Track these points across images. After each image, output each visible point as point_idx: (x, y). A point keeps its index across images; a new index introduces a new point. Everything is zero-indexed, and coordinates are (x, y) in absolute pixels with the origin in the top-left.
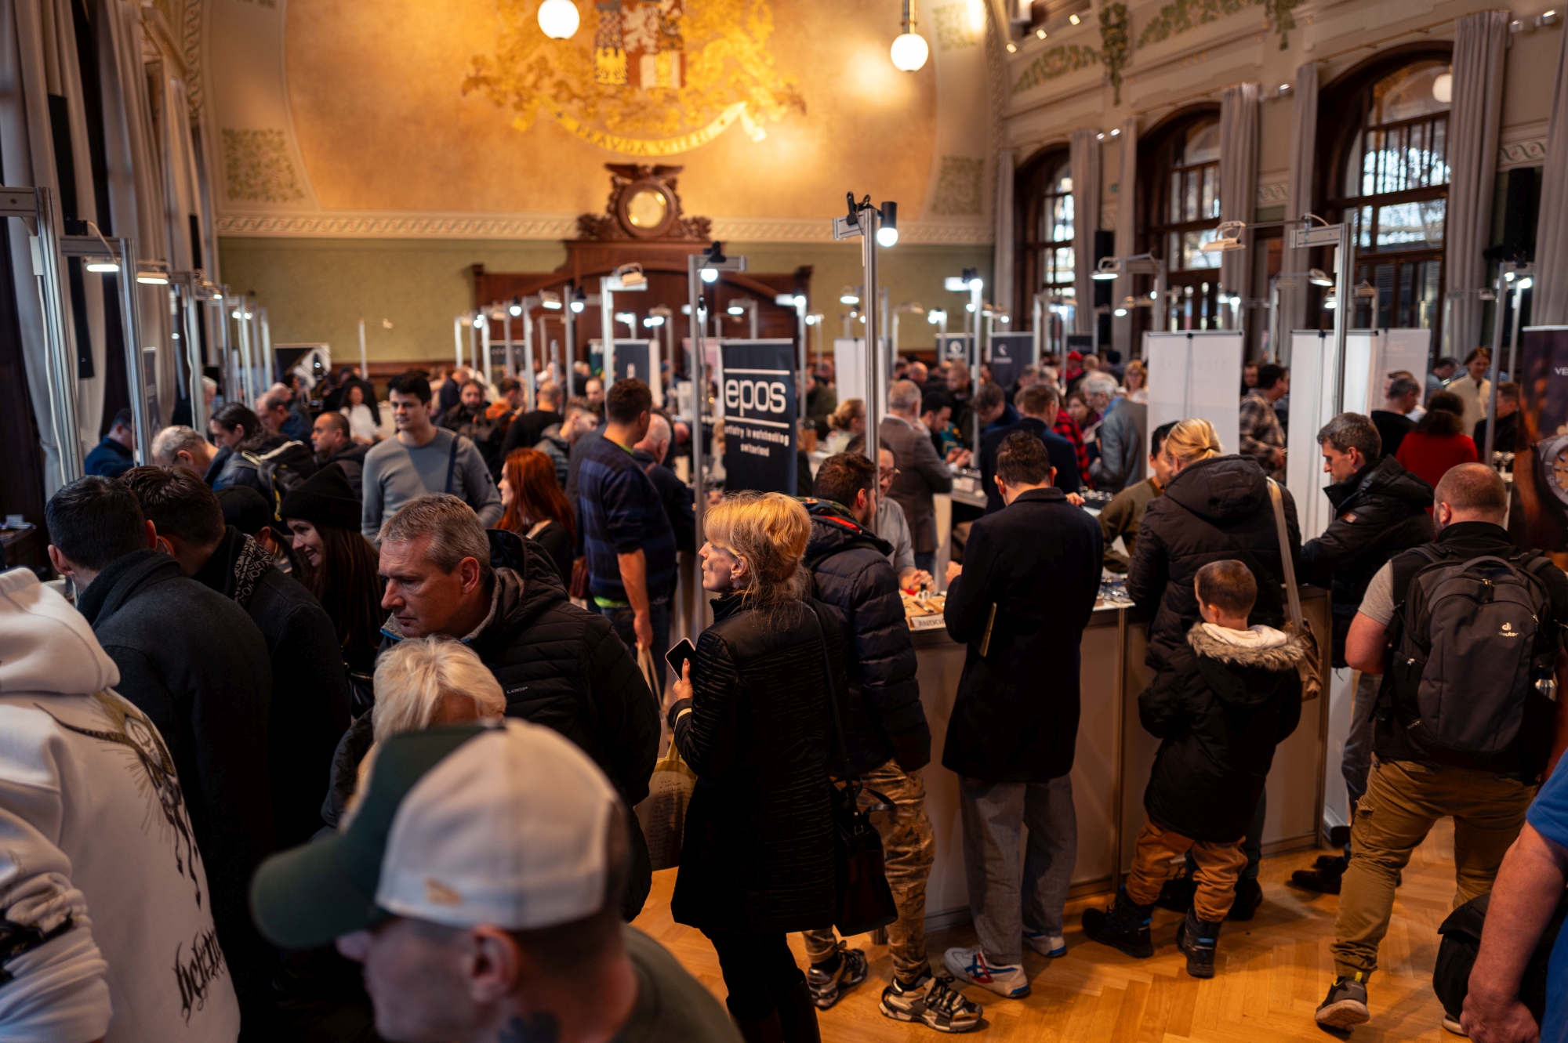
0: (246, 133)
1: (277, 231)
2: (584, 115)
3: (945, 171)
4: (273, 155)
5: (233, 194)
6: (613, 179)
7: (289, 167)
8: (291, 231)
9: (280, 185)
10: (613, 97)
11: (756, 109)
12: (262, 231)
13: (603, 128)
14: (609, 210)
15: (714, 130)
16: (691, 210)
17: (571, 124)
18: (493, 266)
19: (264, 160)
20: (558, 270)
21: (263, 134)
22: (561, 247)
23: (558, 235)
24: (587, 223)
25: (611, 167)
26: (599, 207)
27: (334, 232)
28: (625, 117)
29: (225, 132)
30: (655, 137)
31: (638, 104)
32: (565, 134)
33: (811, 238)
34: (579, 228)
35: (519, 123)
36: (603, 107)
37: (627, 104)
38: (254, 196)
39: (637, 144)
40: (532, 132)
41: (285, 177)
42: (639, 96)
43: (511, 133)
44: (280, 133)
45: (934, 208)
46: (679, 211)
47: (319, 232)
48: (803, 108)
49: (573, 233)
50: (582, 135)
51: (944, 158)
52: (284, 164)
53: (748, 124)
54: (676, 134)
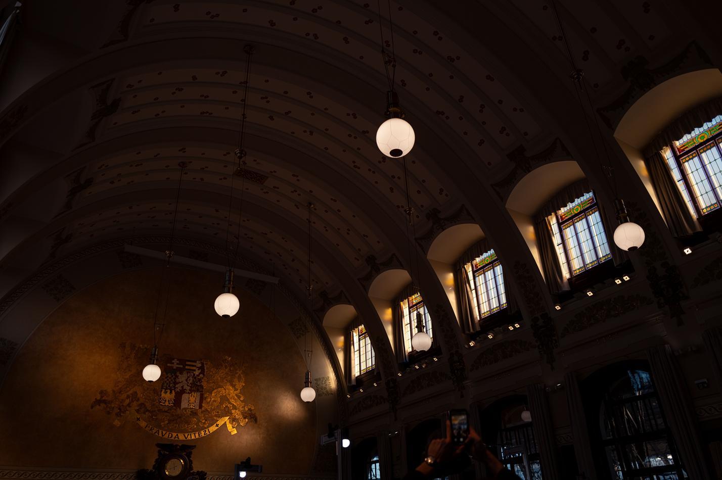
2: (150, 419)
6: (159, 451)
10: (166, 412)
11: (233, 420)
13: (159, 426)
14: (154, 467)
15: (213, 429)
16: (197, 467)
17: (143, 424)
24: (142, 473)
25: (159, 445)
28: (170, 421)
30: (183, 432)
31: (178, 415)
32: (139, 428)
34: (139, 476)
36: (161, 416)
37: (172, 415)
39: (174, 435)
40: (122, 427)
42: (179, 412)
43: (112, 427)
45: (315, 469)
46: (191, 468)
48: (256, 421)
50: (148, 429)
53: (229, 427)
54: (194, 431)
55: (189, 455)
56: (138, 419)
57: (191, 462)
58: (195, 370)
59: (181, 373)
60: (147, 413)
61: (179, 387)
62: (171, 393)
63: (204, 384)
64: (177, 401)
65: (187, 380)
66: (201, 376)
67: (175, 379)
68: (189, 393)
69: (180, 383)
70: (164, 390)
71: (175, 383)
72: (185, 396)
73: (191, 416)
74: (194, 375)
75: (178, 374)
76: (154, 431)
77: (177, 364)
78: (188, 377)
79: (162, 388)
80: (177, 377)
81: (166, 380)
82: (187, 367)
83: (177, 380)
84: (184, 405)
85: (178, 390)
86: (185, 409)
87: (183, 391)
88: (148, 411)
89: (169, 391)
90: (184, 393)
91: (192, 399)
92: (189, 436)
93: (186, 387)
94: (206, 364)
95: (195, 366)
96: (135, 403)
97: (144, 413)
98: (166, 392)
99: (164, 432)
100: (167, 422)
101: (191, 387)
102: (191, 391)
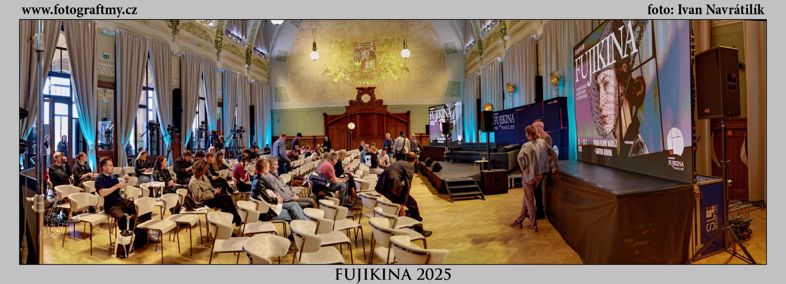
0: (279, 88)
1: (284, 108)
2: (351, 76)
3: (449, 85)
4: (284, 92)
5: (276, 101)
6: (358, 91)
7: (287, 94)
8: (286, 108)
9: (285, 98)
10: (358, 72)
11: (395, 72)
12: (281, 108)
13: (356, 79)
14: (357, 99)
15: (384, 78)
16: (378, 98)
17: (348, 79)
18: (329, 114)
19: (282, 93)
20: (344, 114)
21: (282, 88)
22: (345, 108)
23: (344, 105)
24: (351, 102)
25: (357, 88)
26: (354, 98)
27: (295, 108)
29: (275, 88)
30: (369, 81)
31: (365, 73)
32: (347, 82)
33: (411, 104)
34: (350, 104)
35: (336, 80)
36: (356, 74)
37: (362, 73)
38: (280, 101)
39: (365, 82)
40: (339, 82)
41: (286, 96)
42: (365, 71)
43: (334, 82)
44: (285, 87)
45: (446, 95)
46: (375, 98)
47: (292, 108)
48: (408, 71)
49: (348, 105)
50: (351, 81)
51: (449, 82)
52: (286, 93)
55: (373, 92)
56: (345, 77)
57: (374, 95)
58: (370, 48)
59: (363, 51)
60: (349, 74)
61: (363, 58)
62: (359, 62)
63: (376, 55)
64: (363, 66)
65: (366, 54)
66: (374, 50)
67: (360, 54)
68: (369, 61)
69: (363, 56)
70: (355, 61)
71: (361, 56)
72: (366, 62)
73: (371, 73)
74: (370, 50)
75: (361, 51)
76: (354, 82)
77: (360, 46)
78: (367, 52)
79: (354, 60)
80: (361, 53)
81: (356, 55)
82: (366, 47)
83: (361, 55)
84: (367, 67)
85: (362, 60)
86: (368, 69)
87: (365, 60)
88: (349, 72)
89: (358, 61)
90: (366, 61)
91: (371, 64)
92: (372, 83)
93: (367, 58)
94: (376, 43)
95: (370, 45)
96: (342, 70)
97: (348, 74)
98: (357, 62)
99: (359, 82)
100: (359, 77)
101: (369, 57)
102: (370, 60)
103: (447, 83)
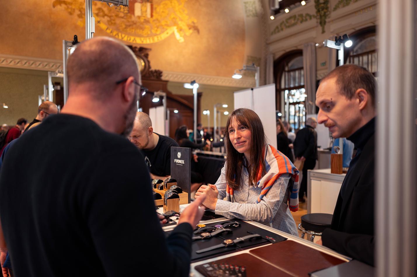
3: (248, 61)
10: (122, 18)
11: (180, 30)
15: (164, 36)
16: (154, 67)
17: (104, 26)
28: (127, 26)
30: (140, 36)
31: (133, 22)
35: (80, 23)
36: (118, 21)
37: (128, 21)
39: (132, 38)
42: (133, 19)
46: (149, 67)
48: (198, 31)
50: (108, 32)
51: (248, 56)
53: (178, 36)
54: (148, 36)
55: (147, 56)
57: (149, 62)
103: (245, 58)
